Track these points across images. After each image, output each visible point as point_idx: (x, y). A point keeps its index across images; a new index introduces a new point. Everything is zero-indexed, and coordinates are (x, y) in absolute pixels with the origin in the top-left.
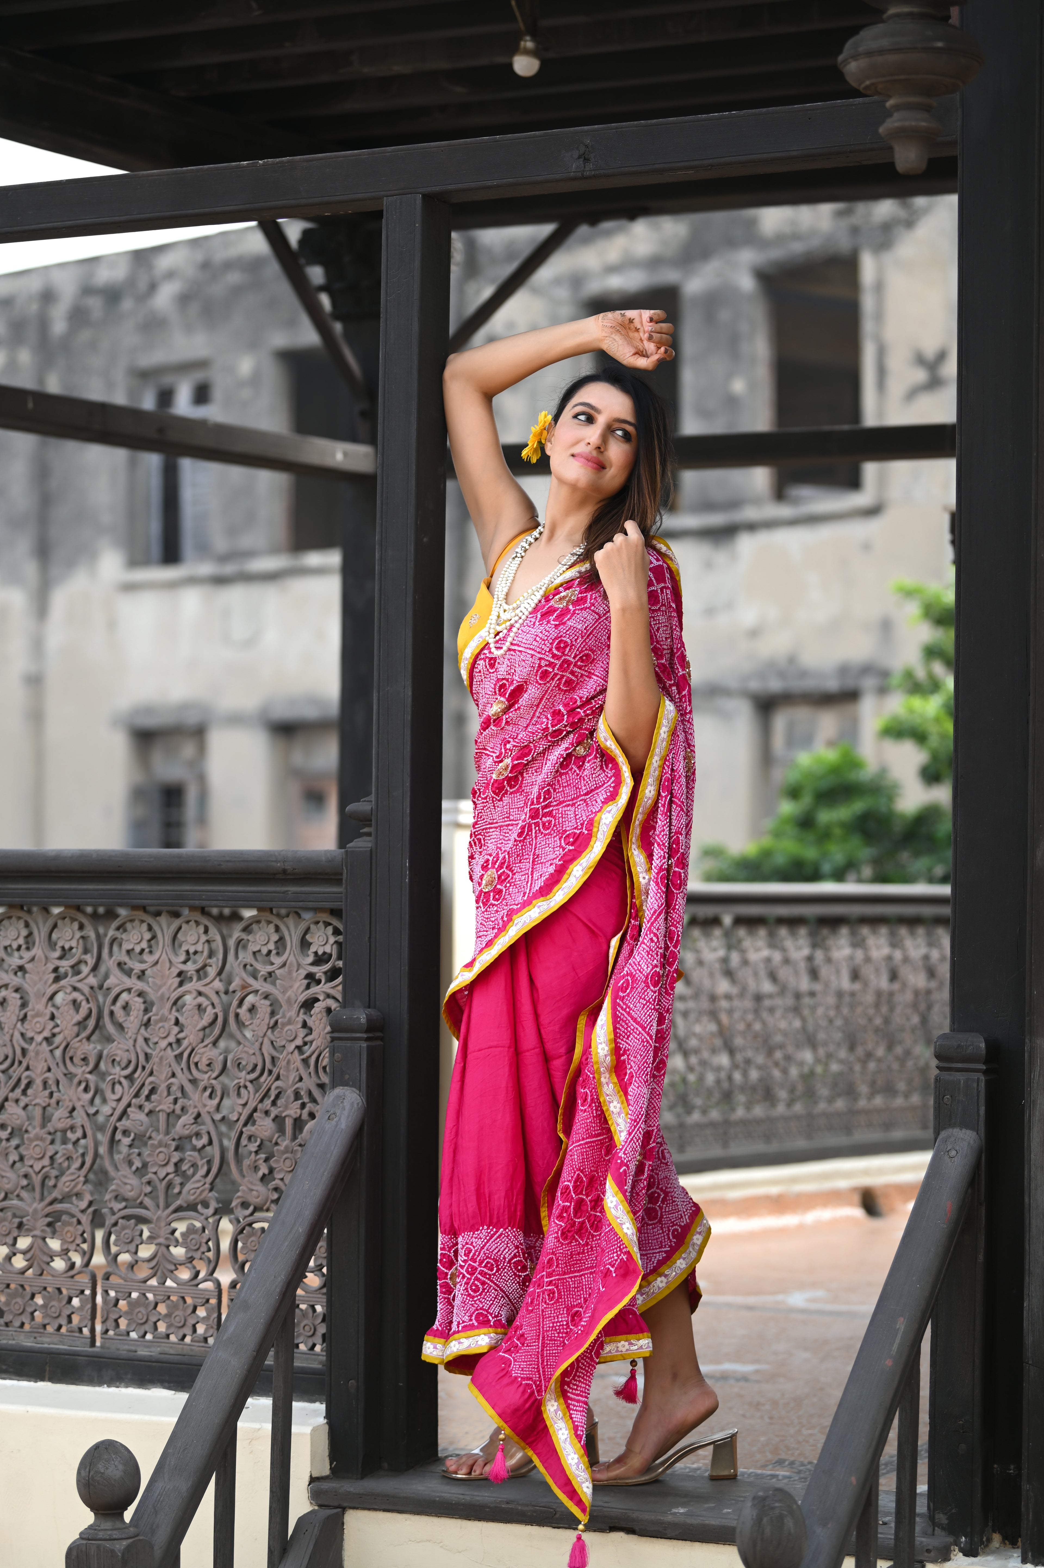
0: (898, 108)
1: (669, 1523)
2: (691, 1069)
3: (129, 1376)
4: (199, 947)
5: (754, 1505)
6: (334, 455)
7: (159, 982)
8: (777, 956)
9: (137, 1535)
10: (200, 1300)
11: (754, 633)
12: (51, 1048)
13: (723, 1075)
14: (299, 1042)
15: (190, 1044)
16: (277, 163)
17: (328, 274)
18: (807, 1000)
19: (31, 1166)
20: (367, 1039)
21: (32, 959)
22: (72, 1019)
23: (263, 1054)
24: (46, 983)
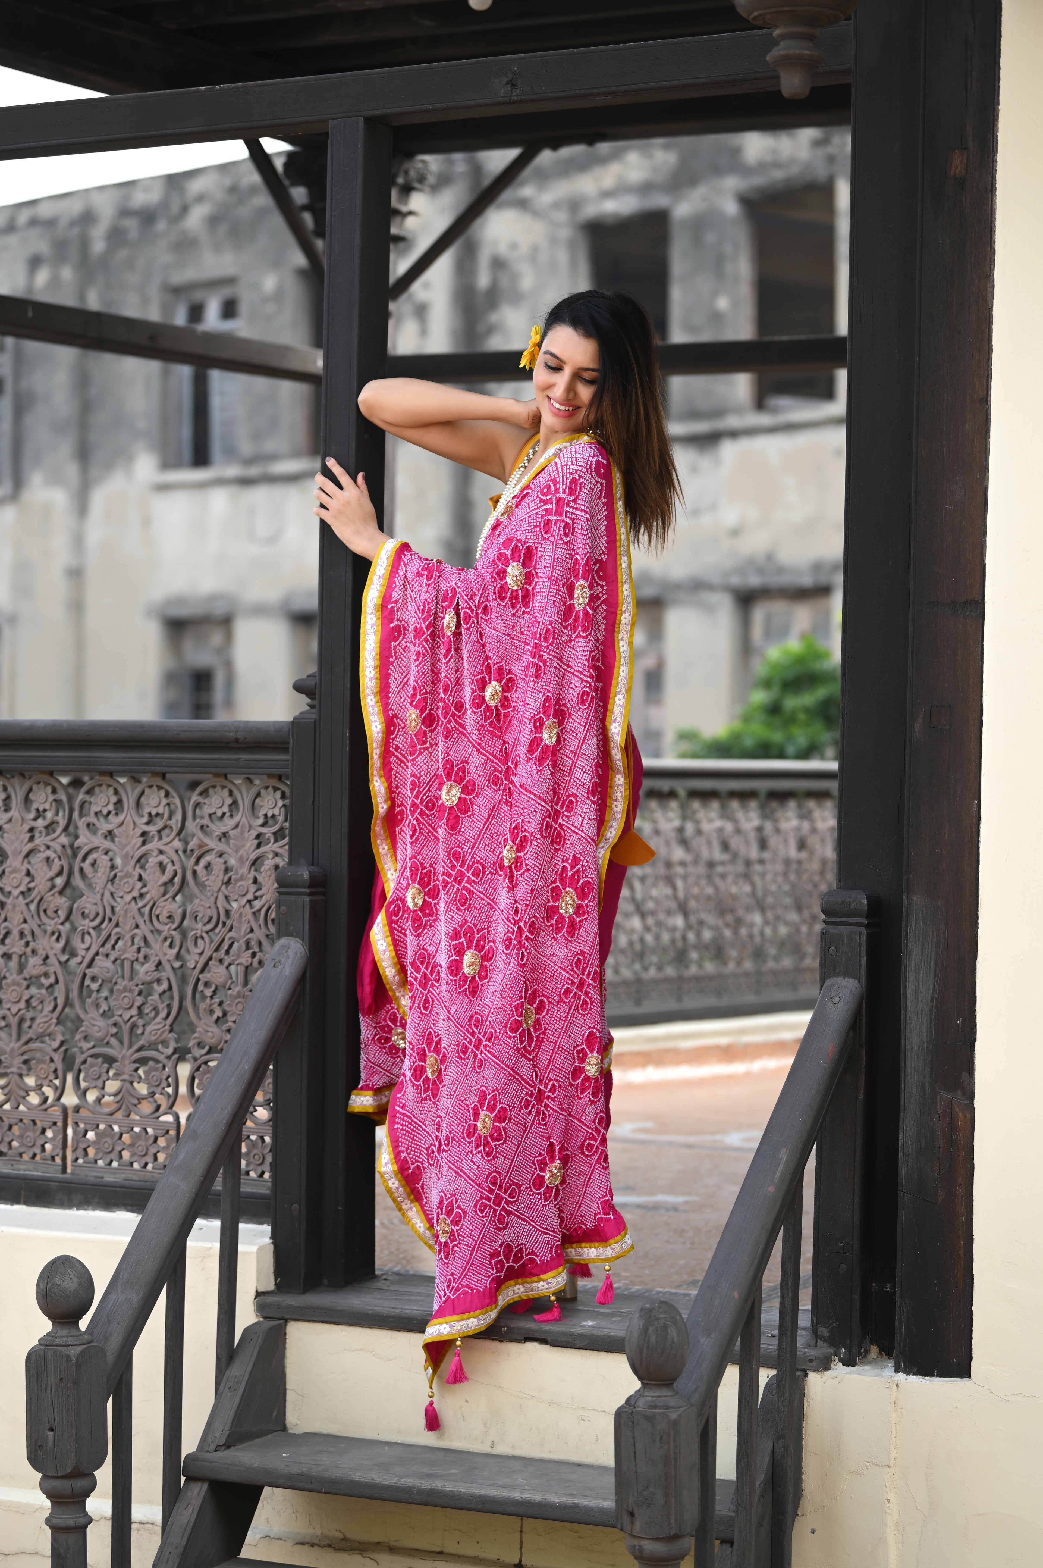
0: (783, 37)
1: (578, 1335)
2: (647, 929)
3: (96, 1200)
4: (160, 810)
5: (641, 1316)
6: (315, 362)
7: (124, 841)
8: (729, 827)
9: (91, 1342)
10: (160, 1132)
11: (735, 533)
12: (27, 901)
13: (678, 935)
14: (250, 896)
15: (152, 898)
16: (233, 88)
17: (311, 194)
18: (758, 868)
19: (9, 1009)
20: (310, 894)
21: (10, 820)
22: (46, 875)
23: (217, 908)
24: (22, 842)
